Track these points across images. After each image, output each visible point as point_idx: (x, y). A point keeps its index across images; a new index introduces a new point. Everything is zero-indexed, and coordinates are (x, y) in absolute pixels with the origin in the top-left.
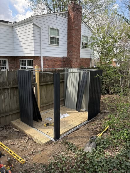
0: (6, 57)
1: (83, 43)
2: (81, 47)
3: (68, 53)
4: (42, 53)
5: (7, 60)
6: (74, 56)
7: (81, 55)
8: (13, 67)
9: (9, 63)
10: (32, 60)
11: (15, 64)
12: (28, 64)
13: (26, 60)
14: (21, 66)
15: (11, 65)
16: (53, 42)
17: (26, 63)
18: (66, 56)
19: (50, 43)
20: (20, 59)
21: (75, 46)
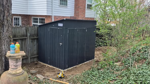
0: (20, 15)
1: (88, 5)
2: (86, 8)
3: (75, 13)
4: (54, 12)
5: (20, 18)
6: (81, 16)
7: (86, 15)
8: (25, 24)
9: (22, 20)
10: (44, 19)
11: (27, 21)
12: (40, 22)
13: (38, 18)
14: (33, 23)
15: (24, 22)
16: (63, 4)
17: (38, 21)
18: (73, 16)
19: (60, 4)
20: (32, 17)
21: (81, 7)
